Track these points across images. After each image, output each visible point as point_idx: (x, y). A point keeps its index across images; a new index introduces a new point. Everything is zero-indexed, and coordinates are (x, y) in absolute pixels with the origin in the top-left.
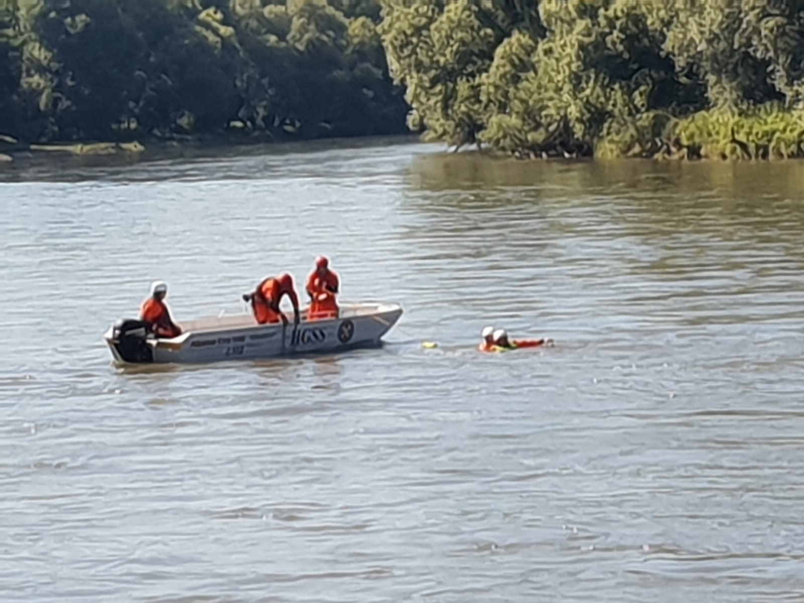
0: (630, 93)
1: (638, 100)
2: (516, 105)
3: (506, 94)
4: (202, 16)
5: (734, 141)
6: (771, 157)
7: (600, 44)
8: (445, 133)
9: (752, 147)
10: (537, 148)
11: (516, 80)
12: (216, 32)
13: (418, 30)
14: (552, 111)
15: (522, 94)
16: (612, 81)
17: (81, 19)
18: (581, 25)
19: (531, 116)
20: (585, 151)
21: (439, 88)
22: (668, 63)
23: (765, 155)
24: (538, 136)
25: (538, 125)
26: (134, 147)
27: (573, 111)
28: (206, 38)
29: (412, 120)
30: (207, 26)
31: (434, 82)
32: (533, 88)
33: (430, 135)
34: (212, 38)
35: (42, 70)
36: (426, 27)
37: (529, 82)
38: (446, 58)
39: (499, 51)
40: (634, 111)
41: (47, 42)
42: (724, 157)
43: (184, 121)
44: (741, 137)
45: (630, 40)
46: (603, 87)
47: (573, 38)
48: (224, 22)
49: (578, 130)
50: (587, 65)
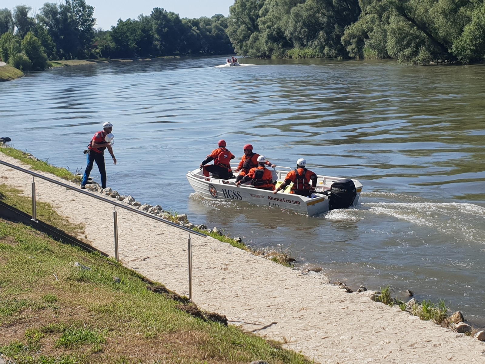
0: (278, 45)
1: (280, 46)
2: (255, 47)
3: (253, 45)
4: (193, 28)
5: (298, 55)
6: (306, 58)
7: (271, 34)
8: (242, 54)
9: (302, 56)
10: (259, 57)
11: (255, 42)
12: (196, 32)
13: (235, 31)
14: (262, 49)
15: (256, 45)
16: (274, 42)
17: (166, 29)
18: (267, 30)
19: (258, 50)
20: (269, 57)
21: (239, 44)
22: (285, 38)
23: (305, 58)
24: (259, 54)
25: (259, 52)
26: (178, 57)
27: (266, 49)
28: (193, 33)
29: (235, 51)
30: (193, 30)
31: (238, 43)
32: (258, 44)
33: (238, 54)
34: (195, 33)
35: (158, 40)
36: (236, 31)
37: (257, 43)
38: (241, 37)
39: (251, 36)
40: (279, 49)
41: (159, 34)
42: (296, 58)
43: (189, 51)
44: (300, 54)
45: (278, 33)
46: (272, 43)
47: (266, 33)
48: (198, 30)
49: (267, 53)
50: (269, 39)
